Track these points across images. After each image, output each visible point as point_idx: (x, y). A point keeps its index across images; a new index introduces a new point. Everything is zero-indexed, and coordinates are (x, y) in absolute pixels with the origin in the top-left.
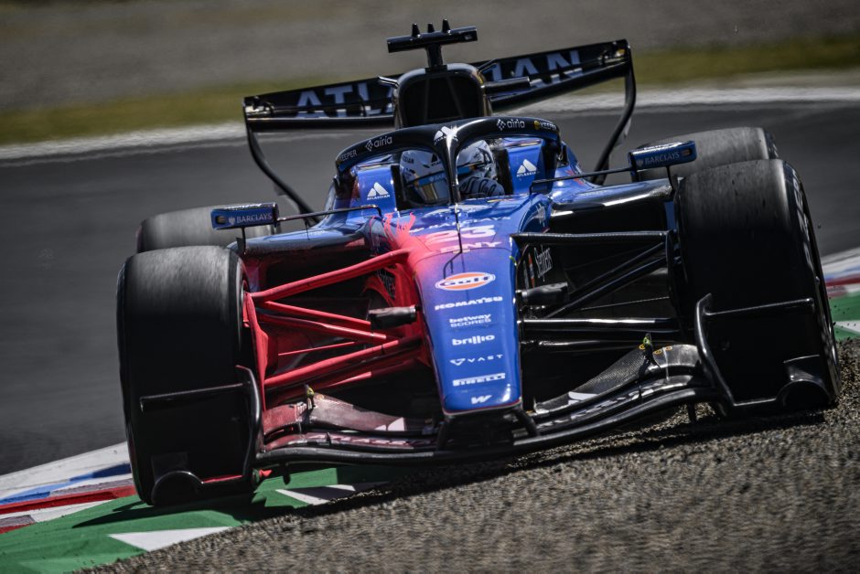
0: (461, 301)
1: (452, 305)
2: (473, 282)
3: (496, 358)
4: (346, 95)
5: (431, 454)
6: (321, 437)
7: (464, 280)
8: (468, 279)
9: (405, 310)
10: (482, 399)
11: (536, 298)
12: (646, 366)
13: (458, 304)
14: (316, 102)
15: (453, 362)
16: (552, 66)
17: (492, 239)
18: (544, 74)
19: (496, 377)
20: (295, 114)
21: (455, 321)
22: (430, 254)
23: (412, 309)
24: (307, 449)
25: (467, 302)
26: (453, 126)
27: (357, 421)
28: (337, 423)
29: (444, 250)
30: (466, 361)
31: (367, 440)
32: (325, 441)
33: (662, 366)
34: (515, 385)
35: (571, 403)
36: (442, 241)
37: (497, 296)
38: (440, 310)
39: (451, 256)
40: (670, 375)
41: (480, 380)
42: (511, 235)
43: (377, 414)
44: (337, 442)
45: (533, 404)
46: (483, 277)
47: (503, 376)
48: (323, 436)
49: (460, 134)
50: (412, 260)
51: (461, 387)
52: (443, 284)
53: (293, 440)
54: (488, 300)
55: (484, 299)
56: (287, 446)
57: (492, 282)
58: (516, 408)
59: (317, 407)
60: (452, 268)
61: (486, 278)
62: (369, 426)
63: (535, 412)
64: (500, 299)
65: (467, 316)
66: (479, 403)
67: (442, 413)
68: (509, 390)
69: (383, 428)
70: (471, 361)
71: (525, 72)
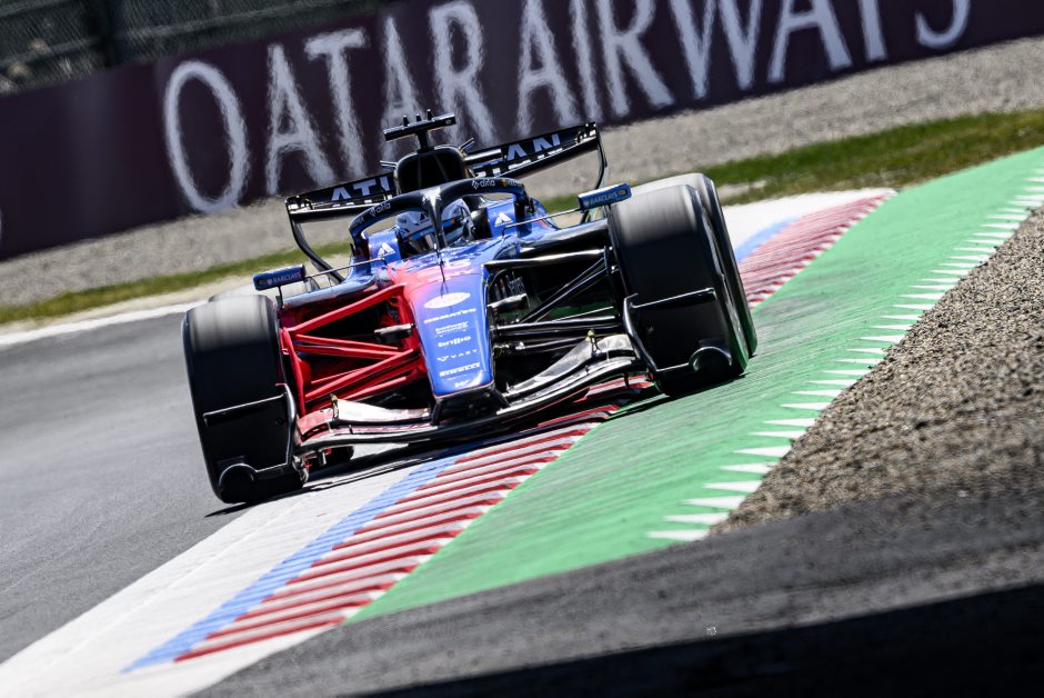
0: (444, 315)
1: (437, 319)
3: (472, 353)
4: (371, 188)
6: (345, 430)
9: (403, 327)
11: (504, 308)
13: (442, 317)
14: (346, 195)
15: (439, 359)
16: (538, 149)
17: (468, 268)
18: (532, 155)
19: (472, 366)
20: (331, 206)
21: (440, 329)
22: (421, 284)
23: (408, 326)
25: (449, 315)
28: (357, 419)
29: (430, 281)
30: (449, 357)
32: (348, 432)
33: (604, 351)
34: (488, 371)
36: (429, 274)
37: (471, 308)
38: (428, 323)
39: (436, 284)
40: (610, 357)
41: (460, 369)
42: (482, 265)
44: (358, 432)
45: (506, 387)
46: (461, 295)
47: (477, 365)
49: (442, 194)
50: (406, 292)
51: (446, 377)
52: (430, 304)
54: (465, 312)
55: (462, 311)
57: (467, 299)
58: (489, 388)
59: (341, 410)
61: (463, 296)
63: (508, 393)
64: (473, 310)
65: (448, 325)
66: (460, 386)
67: (433, 397)
68: (481, 375)
70: (453, 357)
71: (516, 154)
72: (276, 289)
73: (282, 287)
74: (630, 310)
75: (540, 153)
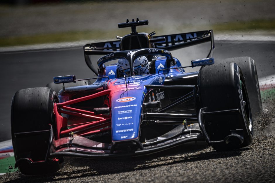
0: (123, 106)
1: (120, 107)
2: (128, 100)
3: (131, 124)
5: (108, 155)
6: (74, 149)
7: (126, 99)
8: (127, 99)
9: (106, 109)
10: (125, 137)
11: (150, 106)
12: (184, 129)
13: (122, 107)
14: (110, 46)
15: (117, 125)
16: (188, 38)
17: (138, 87)
18: (185, 40)
19: (130, 130)
20: (103, 50)
21: (120, 112)
22: (117, 91)
23: (108, 108)
24: (69, 152)
25: (125, 106)
26: (134, 51)
27: (87, 144)
28: (80, 144)
29: (122, 90)
30: (122, 125)
31: (89, 150)
32: (75, 150)
33: (189, 130)
34: (137, 133)
35: (158, 140)
36: (122, 87)
37: (135, 104)
38: (116, 108)
39: (123, 92)
40: (191, 133)
41: (125, 131)
42: (145, 86)
43: (94, 141)
44: (79, 150)
45: (145, 140)
46: (132, 98)
47: (133, 130)
48: (75, 148)
49: (135, 54)
50: (111, 93)
51: (118, 133)
52: (119, 100)
53: (64, 149)
54: (132, 106)
55: (131, 105)
56: (63, 151)
57: (135, 100)
58: (136, 140)
59: (74, 139)
60: (123, 95)
61: (133, 99)
62: (90, 145)
63: (145, 143)
64: (136, 105)
65: (124, 110)
66: (123, 138)
67: (112, 141)
68: (134, 134)
69: (95, 146)
70: (123, 125)
71: (179, 39)
72: (62, 84)
73: (65, 84)
74: (202, 115)
75: (188, 40)
